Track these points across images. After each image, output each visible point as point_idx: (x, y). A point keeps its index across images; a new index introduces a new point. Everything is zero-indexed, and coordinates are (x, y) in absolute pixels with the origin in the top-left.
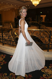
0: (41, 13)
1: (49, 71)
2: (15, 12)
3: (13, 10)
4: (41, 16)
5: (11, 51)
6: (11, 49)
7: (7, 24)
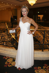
0: (39, 12)
1: (43, 72)
2: (12, 11)
3: (9, 9)
4: (39, 16)
5: (5, 52)
6: (5, 50)
7: (3, 24)
